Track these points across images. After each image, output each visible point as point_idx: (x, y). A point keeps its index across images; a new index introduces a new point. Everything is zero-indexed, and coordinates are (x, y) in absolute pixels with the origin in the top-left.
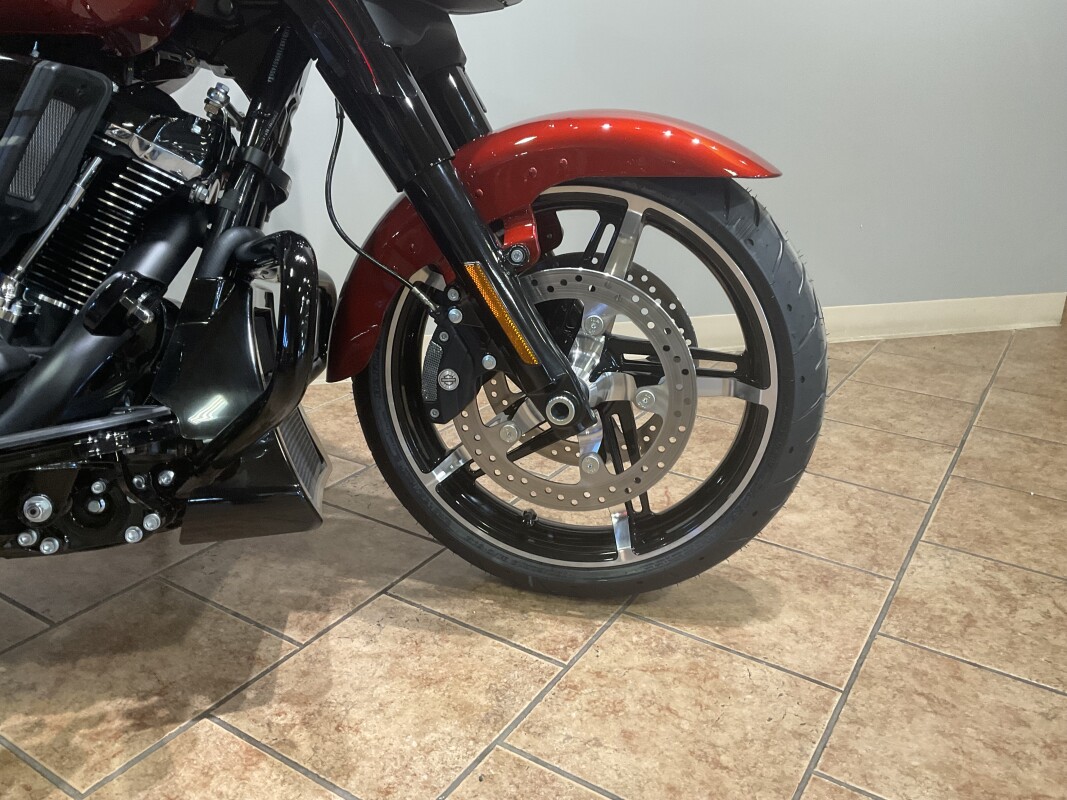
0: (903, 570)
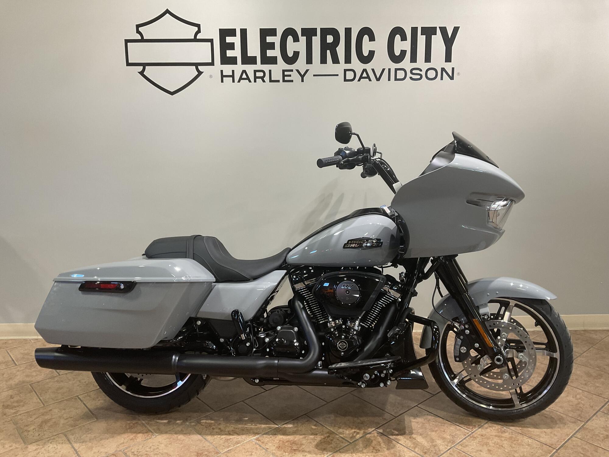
0: (589, 420)
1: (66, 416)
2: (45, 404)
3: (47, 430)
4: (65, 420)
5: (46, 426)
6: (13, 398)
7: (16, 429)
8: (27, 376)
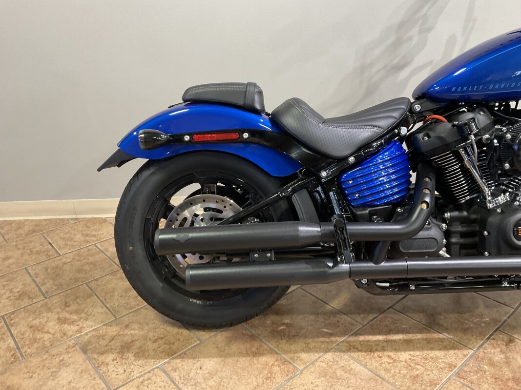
1: (154, 336)
2: (116, 315)
3: (134, 363)
4: (155, 344)
5: (130, 355)
6: (69, 306)
7: (87, 361)
8: (79, 271)
